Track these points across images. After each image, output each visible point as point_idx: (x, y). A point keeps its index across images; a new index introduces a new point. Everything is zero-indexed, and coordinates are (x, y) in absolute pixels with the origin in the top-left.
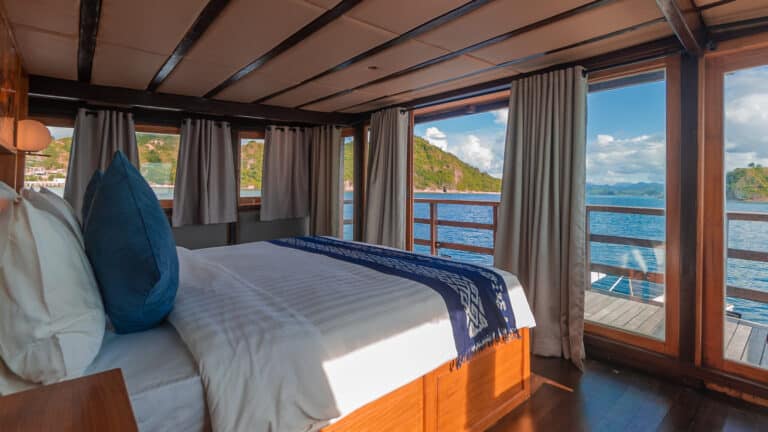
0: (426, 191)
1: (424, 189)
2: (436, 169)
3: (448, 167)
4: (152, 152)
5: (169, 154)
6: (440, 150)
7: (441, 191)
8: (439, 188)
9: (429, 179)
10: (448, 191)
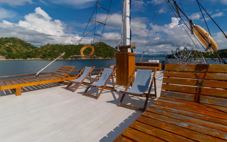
0: (106, 58)
1: (105, 58)
2: (109, 52)
3: (112, 51)
4: (8, 47)
5: (15, 48)
6: (110, 47)
7: (111, 58)
8: (110, 58)
9: (107, 55)
10: (113, 58)
